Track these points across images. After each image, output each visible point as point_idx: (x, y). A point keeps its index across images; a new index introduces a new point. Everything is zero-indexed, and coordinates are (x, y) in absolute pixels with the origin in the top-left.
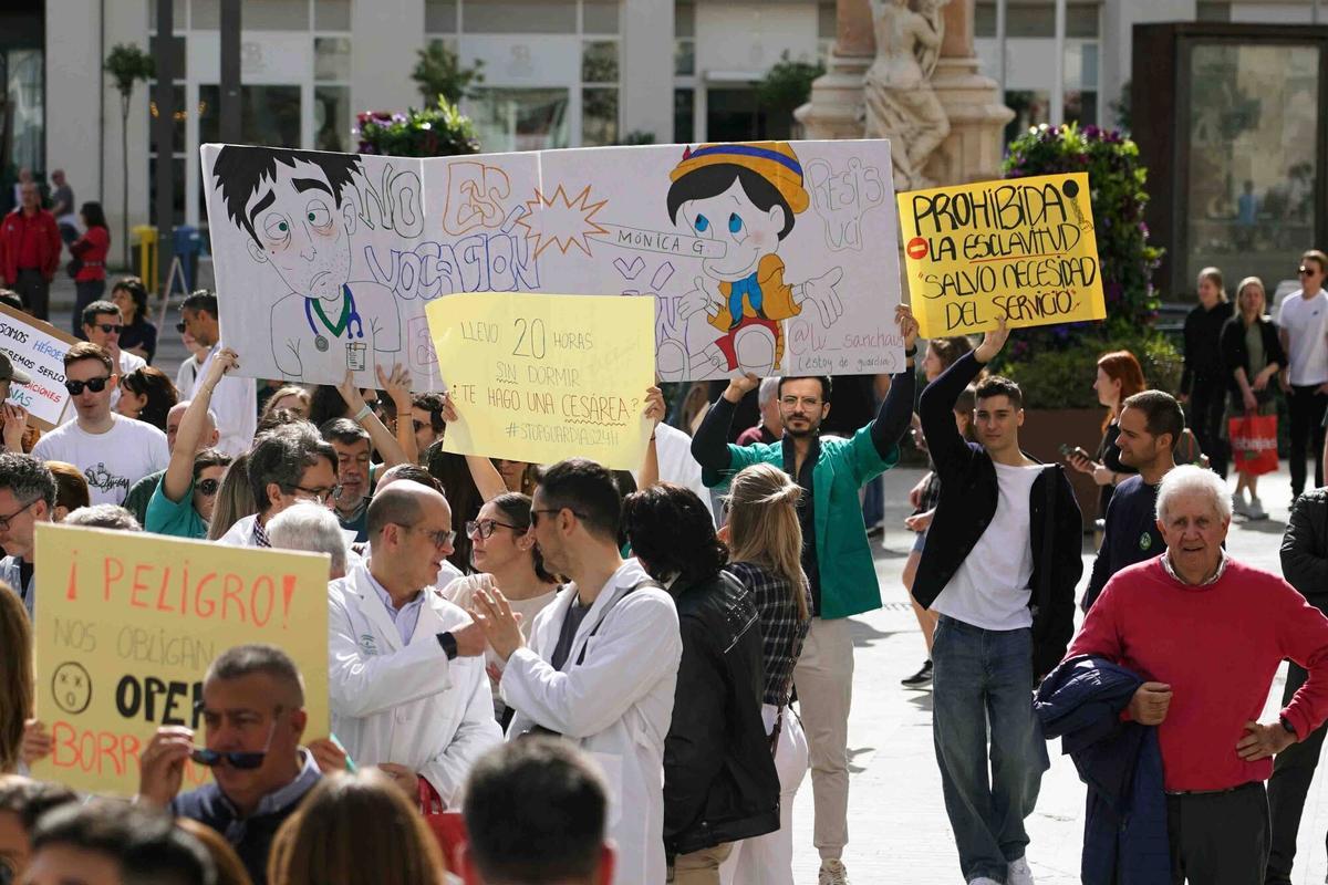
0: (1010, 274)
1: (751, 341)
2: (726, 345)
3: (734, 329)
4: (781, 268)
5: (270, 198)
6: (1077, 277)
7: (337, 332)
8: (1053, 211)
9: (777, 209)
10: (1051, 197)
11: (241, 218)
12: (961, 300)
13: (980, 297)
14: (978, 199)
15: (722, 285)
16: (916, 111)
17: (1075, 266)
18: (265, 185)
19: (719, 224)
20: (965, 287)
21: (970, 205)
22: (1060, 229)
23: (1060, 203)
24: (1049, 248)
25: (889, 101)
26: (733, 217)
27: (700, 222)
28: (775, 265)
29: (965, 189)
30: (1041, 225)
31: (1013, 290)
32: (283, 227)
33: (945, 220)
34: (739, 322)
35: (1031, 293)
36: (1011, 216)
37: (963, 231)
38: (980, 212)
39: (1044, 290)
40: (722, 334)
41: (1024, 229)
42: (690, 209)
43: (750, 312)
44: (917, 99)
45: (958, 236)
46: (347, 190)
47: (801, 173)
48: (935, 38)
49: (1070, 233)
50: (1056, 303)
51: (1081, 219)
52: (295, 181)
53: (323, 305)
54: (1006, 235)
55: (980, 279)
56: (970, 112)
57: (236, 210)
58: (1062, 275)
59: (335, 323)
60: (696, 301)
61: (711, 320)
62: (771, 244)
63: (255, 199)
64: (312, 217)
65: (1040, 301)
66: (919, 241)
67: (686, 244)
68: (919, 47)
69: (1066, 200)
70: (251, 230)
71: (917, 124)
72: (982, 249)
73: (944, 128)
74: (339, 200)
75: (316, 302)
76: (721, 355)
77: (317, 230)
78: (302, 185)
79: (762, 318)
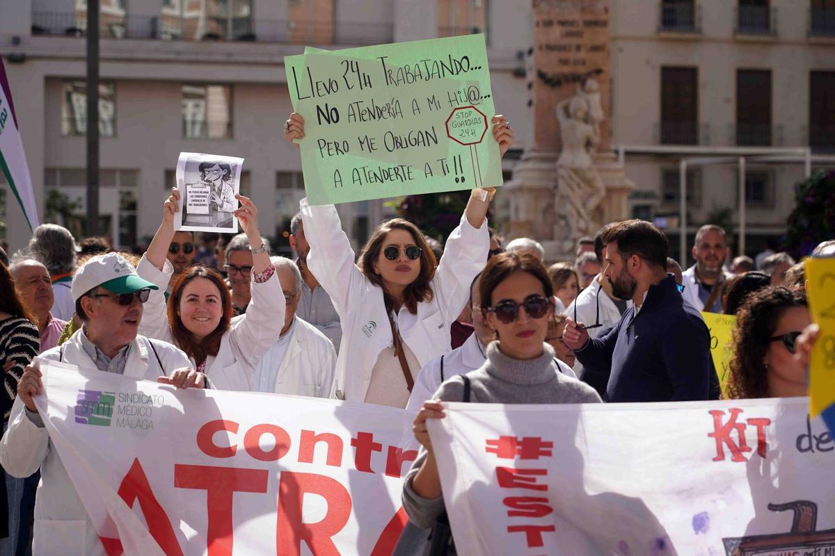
16: (589, 182)
25: (573, 176)
44: (590, 175)
48: (596, 140)
56: (617, 184)
68: (588, 144)
71: (589, 190)
73: (603, 193)
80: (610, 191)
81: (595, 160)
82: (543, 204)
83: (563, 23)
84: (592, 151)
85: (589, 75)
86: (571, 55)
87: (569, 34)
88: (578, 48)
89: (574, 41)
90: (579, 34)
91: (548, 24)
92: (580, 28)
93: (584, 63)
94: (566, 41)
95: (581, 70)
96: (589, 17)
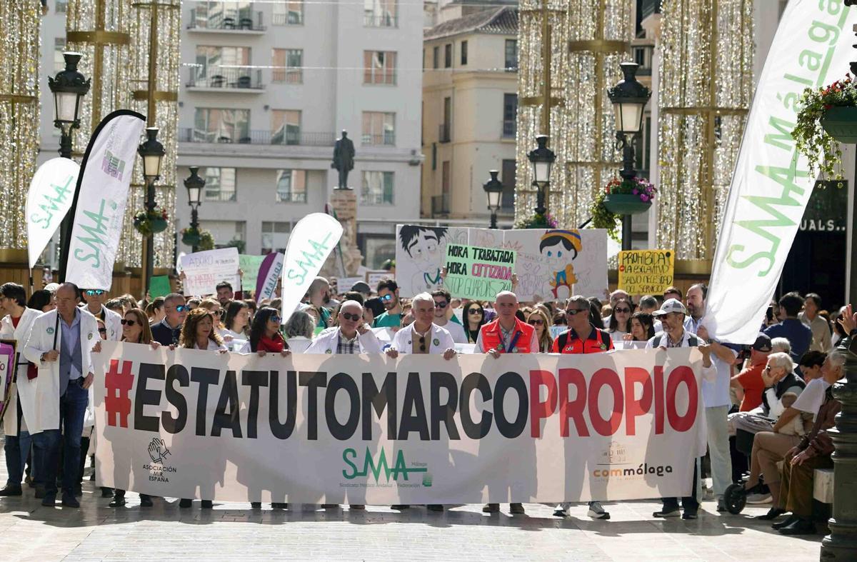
0: (646, 279)
1: (562, 290)
2: (555, 291)
3: (557, 286)
4: (572, 269)
5: (416, 242)
6: (665, 282)
7: (434, 283)
8: (662, 261)
9: (572, 250)
10: (661, 256)
11: (406, 248)
12: (631, 285)
13: (636, 284)
14: (640, 255)
15: (554, 273)
17: (665, 278)
18: (415, 238)
19: (555, 254)
20: (633, 282)
21: (638, 257)
22: (663, 266)
23: (664, 259)
24: (658, 272)
26: (559, 252)
27: (549, 253)
28: (570, 267)
29: (636, 251)
30: (657, 265)
31: (646, 284)
32: (419, 251)
33: (630, 260)
34: (559, 284)
35: (650, 285)
36: (649, 261)
37: (635, 264)
38: (640, 259)
39: (655, 284)
40: (553, 288)
41: (652, 265)
42: (546, 249)
43: (562, 281)
45: (633, 266)
46: (442, 239)
47: (580, 239)
49: (666, 268)
50: (657, 289)
51: (670, 264)
52: (425, 237)
53: (430, 275)
54: (646, 267)
55: (637, 279)
57: (405, 246)
58: (661, 280)
59: (434, 280)
60: (546, 277)
61: (551, 284)
62: (570, 261)
63: (411, 242)
64: (429, 248)
65: (653, 288)
66: (622, 266)
67: (545, 260)
69: (666, 258)
70: (409, 251)
72: (639, 270)
74: (439, 242)
75: (428, 274)
76: (553, 294)
77: (431, 252)
78: (427, 238)
79: (566, 284)
80: (354, 260)
81: (350, 249)
82: (332, 264)
83: (340, 201)
84: (349, 246)
85: (349, 219)
86: (343, 212)
87: (343, 205)
88: (345, 209)
89: (344, 207)
90: (345, 204)
91: (335, 201)
92: (346, 202)
93: (347, 214)
94: (342, 207)
95: (346, 217)
96: (349, 199)
